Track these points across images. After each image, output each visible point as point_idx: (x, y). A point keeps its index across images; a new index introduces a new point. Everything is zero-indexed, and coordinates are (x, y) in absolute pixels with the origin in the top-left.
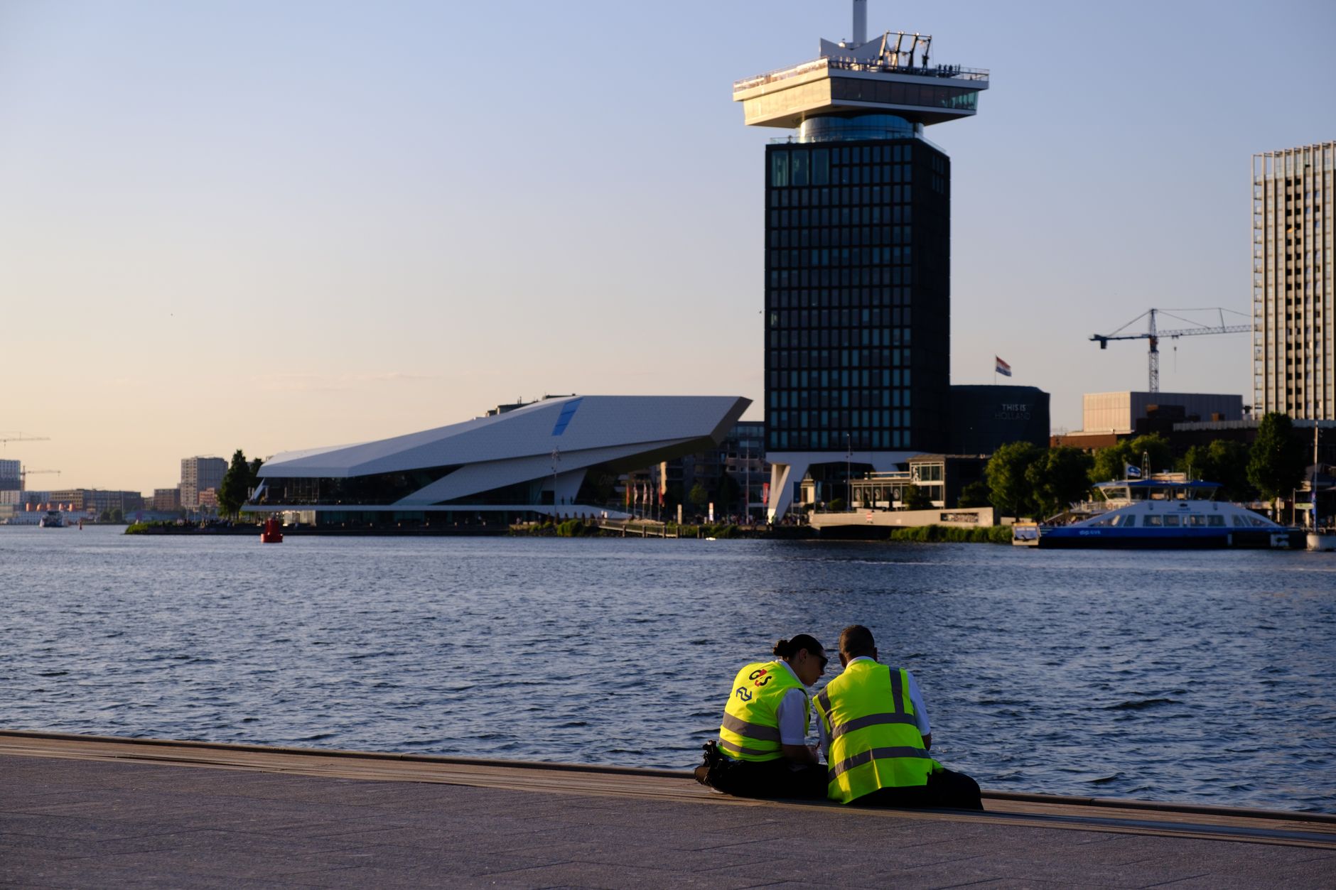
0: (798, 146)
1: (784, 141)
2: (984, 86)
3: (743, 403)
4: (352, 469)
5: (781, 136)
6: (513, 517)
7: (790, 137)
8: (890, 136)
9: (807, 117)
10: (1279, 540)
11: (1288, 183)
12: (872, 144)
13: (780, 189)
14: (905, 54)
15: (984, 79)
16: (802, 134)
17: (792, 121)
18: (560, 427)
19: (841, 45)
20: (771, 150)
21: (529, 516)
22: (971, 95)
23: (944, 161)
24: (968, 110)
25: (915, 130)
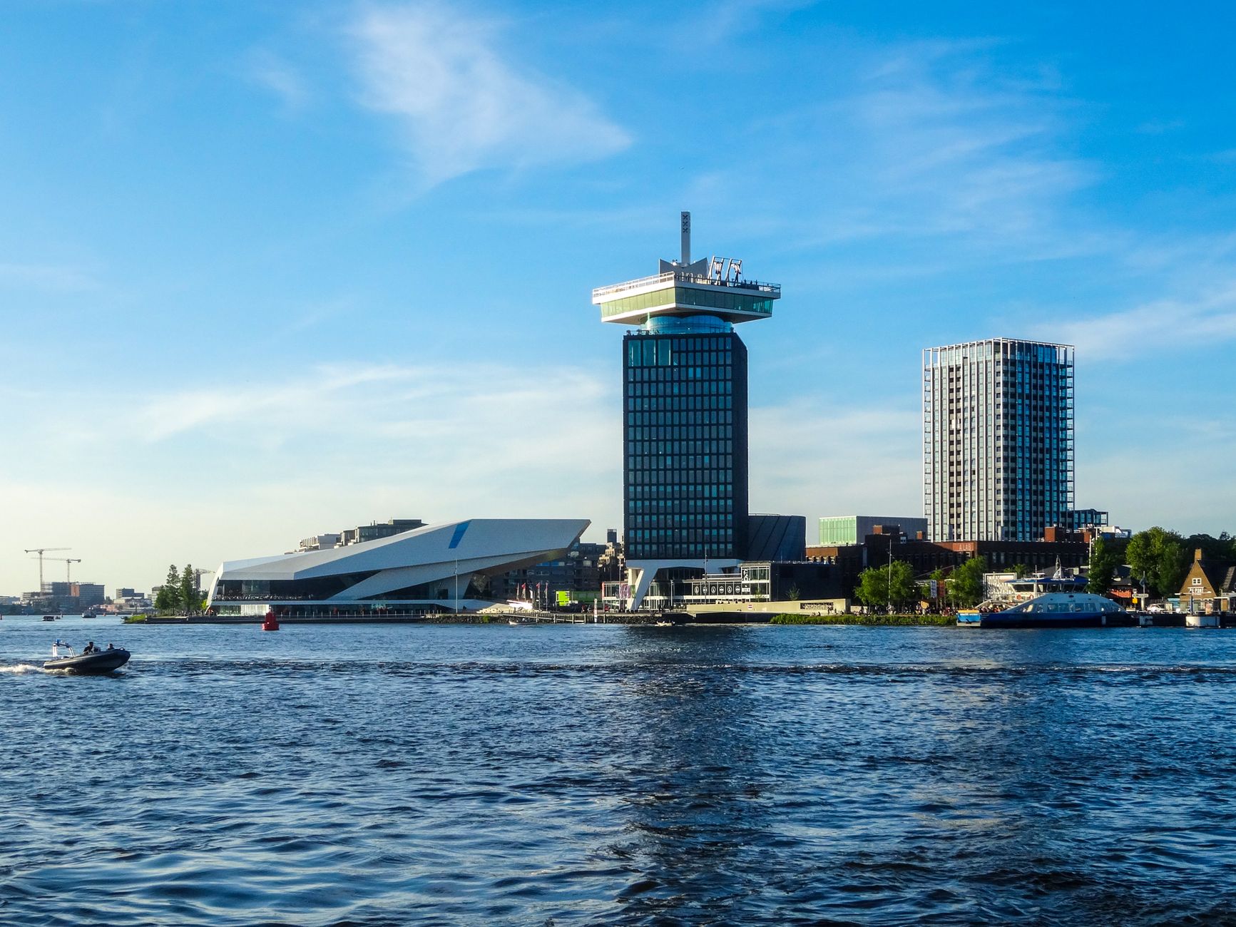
0: (648, 337)
1: (636, 334)
2: (778, 296)
4: (296, 574)
5: (634, 329)
6: (422, 609)
7: (640, 330)
8: (713, 331)
9: (651, 317)
10: (1146, 620)
11: (951, 370)
12: (702, 336)
13: (635, 367)
15: (777, 291)
16: (650, 326)
17: (642, 319)
18: (454, 543)
19: (674, 264)
20: (628, 339)
21: (432, 608)
22: (768, 303)
24: (767, 313)
25: (732, 326)
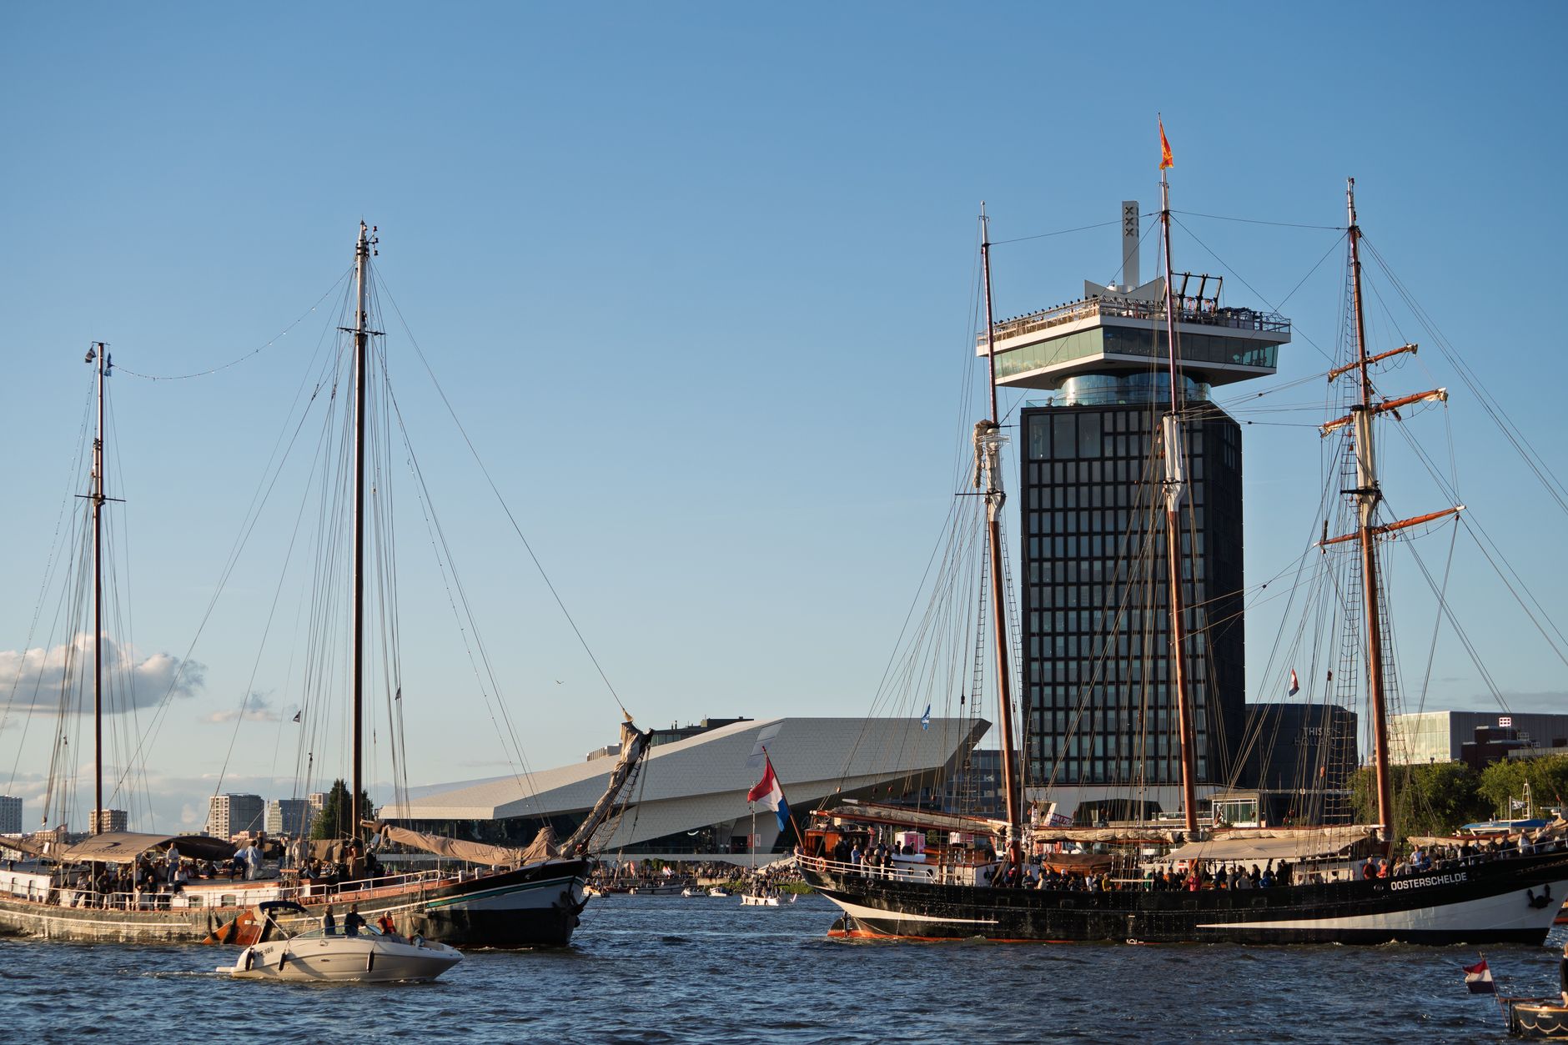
0: (1063, 409)
1: (1043, 404)
2: (1286, 339)
3: (982, 726)
4: (497, 809)
5: (1039, 398)
7: (1050, 399)
9: (1075, 374)
12: (1153, 407)
13: (1040, 462)
14: (1191, 299)
15: (1286, 330)
16: (1071, 393)
17: (1055, 380)
19: (1110, 288)
20: (1029, 415)
22: (1269, 350)
23: (1236, 429)
24: (1264, 367)
25: (1201, 391)
